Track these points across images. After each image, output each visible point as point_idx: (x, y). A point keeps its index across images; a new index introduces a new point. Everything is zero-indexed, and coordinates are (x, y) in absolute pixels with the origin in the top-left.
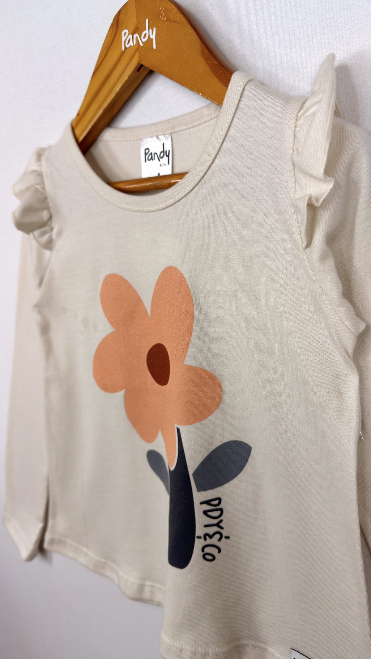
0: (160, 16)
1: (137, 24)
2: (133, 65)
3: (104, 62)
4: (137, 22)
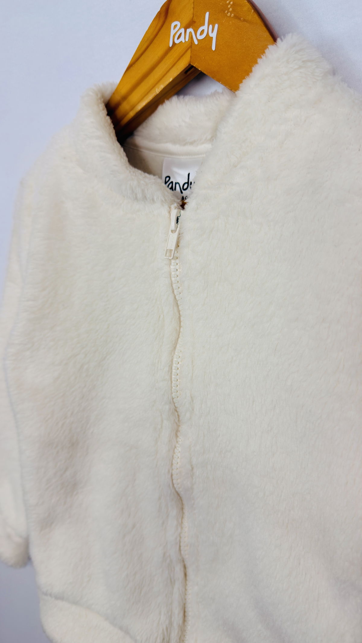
0: (226, 12)
1: (193, 16)
2: (182, 66)
3: (143, 57)
4: (193, 14)
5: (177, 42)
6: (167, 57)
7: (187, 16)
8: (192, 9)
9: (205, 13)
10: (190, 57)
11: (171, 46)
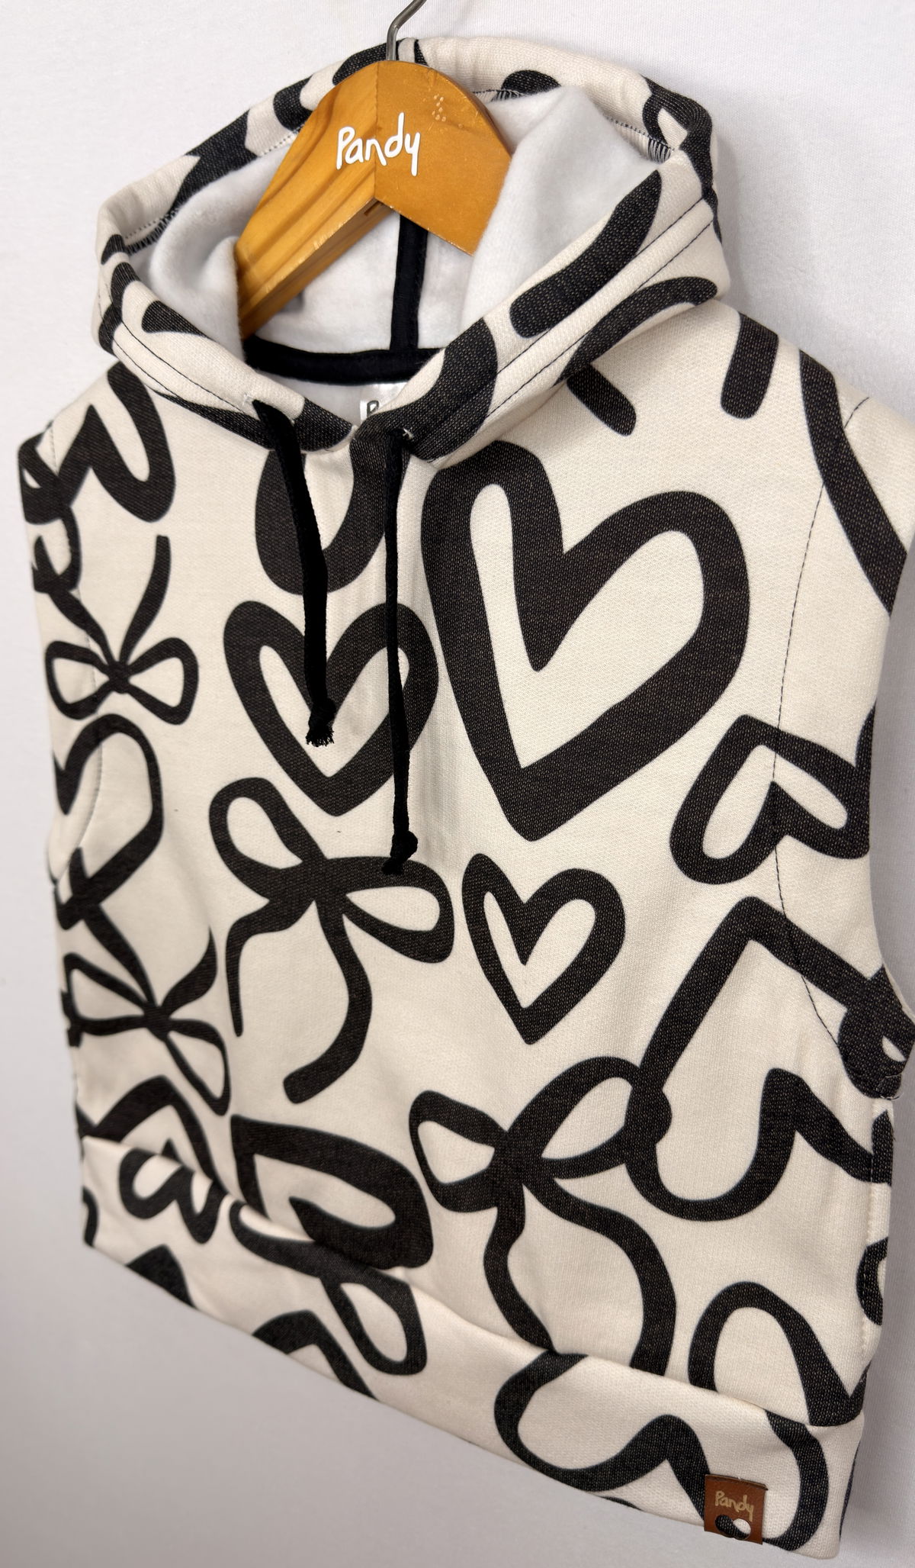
4: (377, 115)
5: (349, 161)
6: (331, 188)
7: (367, 119)
8: (375, 108)
9: (399, 115)
10: (373, 185)
11: (339, 167)
